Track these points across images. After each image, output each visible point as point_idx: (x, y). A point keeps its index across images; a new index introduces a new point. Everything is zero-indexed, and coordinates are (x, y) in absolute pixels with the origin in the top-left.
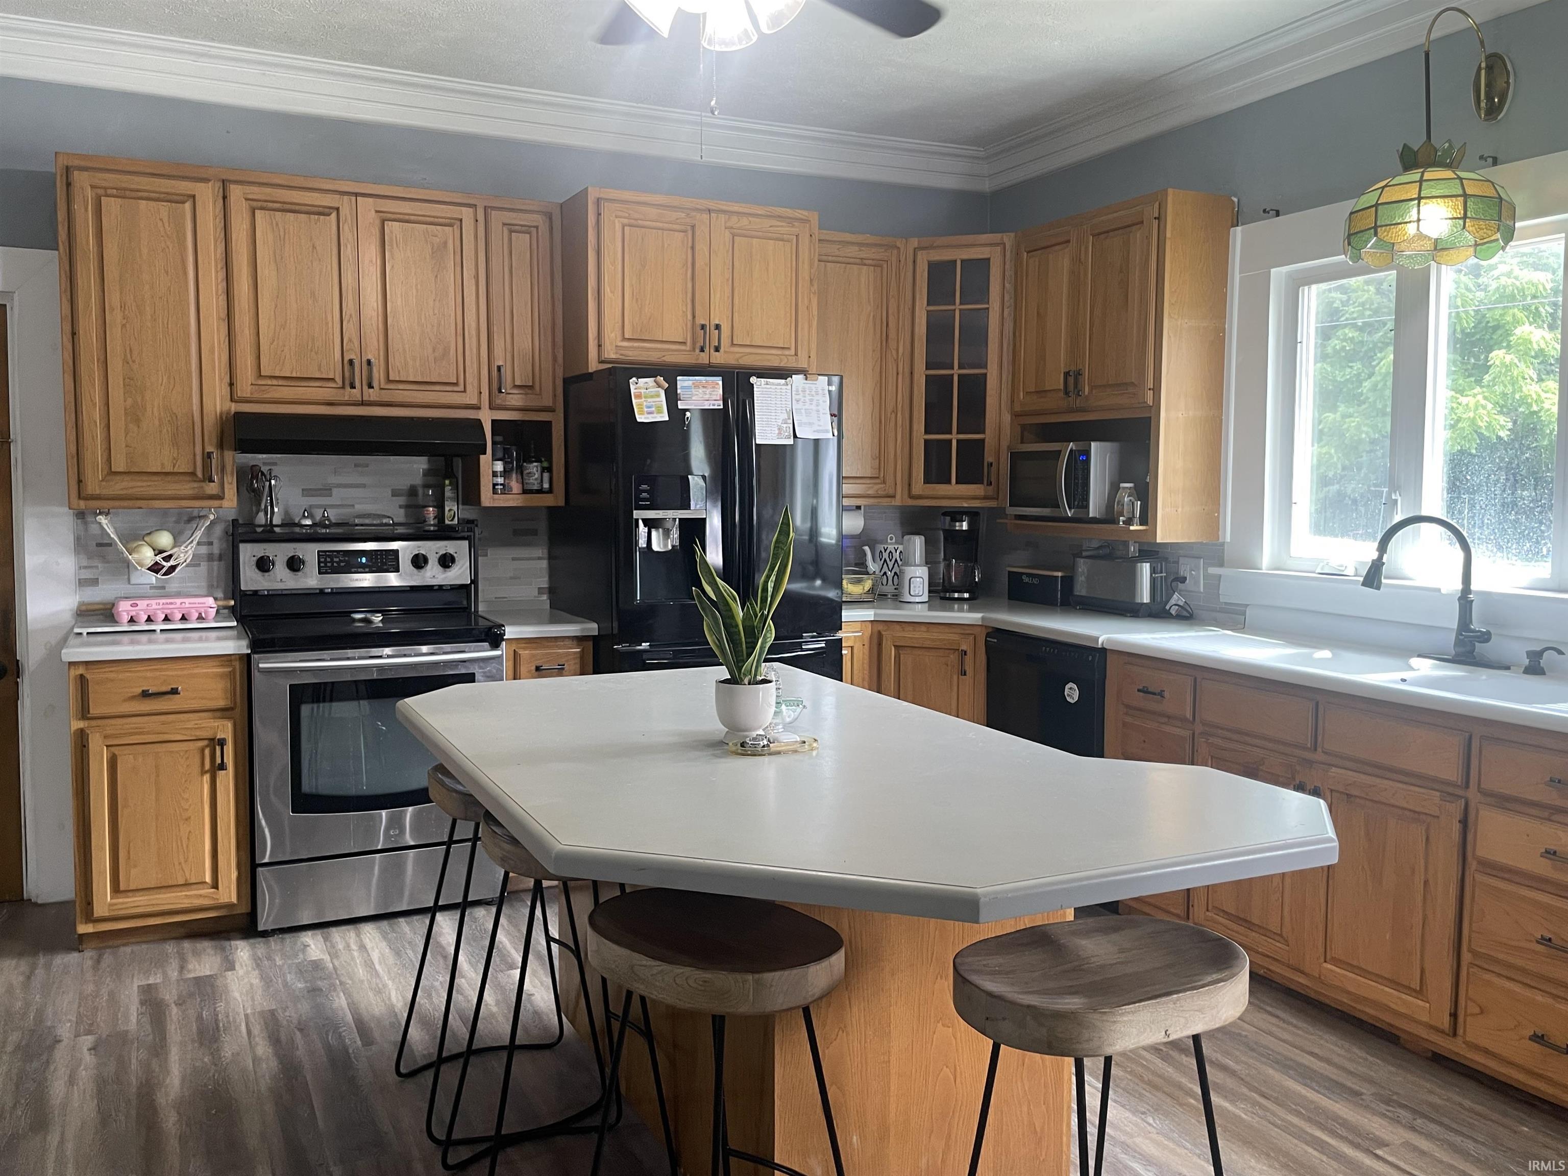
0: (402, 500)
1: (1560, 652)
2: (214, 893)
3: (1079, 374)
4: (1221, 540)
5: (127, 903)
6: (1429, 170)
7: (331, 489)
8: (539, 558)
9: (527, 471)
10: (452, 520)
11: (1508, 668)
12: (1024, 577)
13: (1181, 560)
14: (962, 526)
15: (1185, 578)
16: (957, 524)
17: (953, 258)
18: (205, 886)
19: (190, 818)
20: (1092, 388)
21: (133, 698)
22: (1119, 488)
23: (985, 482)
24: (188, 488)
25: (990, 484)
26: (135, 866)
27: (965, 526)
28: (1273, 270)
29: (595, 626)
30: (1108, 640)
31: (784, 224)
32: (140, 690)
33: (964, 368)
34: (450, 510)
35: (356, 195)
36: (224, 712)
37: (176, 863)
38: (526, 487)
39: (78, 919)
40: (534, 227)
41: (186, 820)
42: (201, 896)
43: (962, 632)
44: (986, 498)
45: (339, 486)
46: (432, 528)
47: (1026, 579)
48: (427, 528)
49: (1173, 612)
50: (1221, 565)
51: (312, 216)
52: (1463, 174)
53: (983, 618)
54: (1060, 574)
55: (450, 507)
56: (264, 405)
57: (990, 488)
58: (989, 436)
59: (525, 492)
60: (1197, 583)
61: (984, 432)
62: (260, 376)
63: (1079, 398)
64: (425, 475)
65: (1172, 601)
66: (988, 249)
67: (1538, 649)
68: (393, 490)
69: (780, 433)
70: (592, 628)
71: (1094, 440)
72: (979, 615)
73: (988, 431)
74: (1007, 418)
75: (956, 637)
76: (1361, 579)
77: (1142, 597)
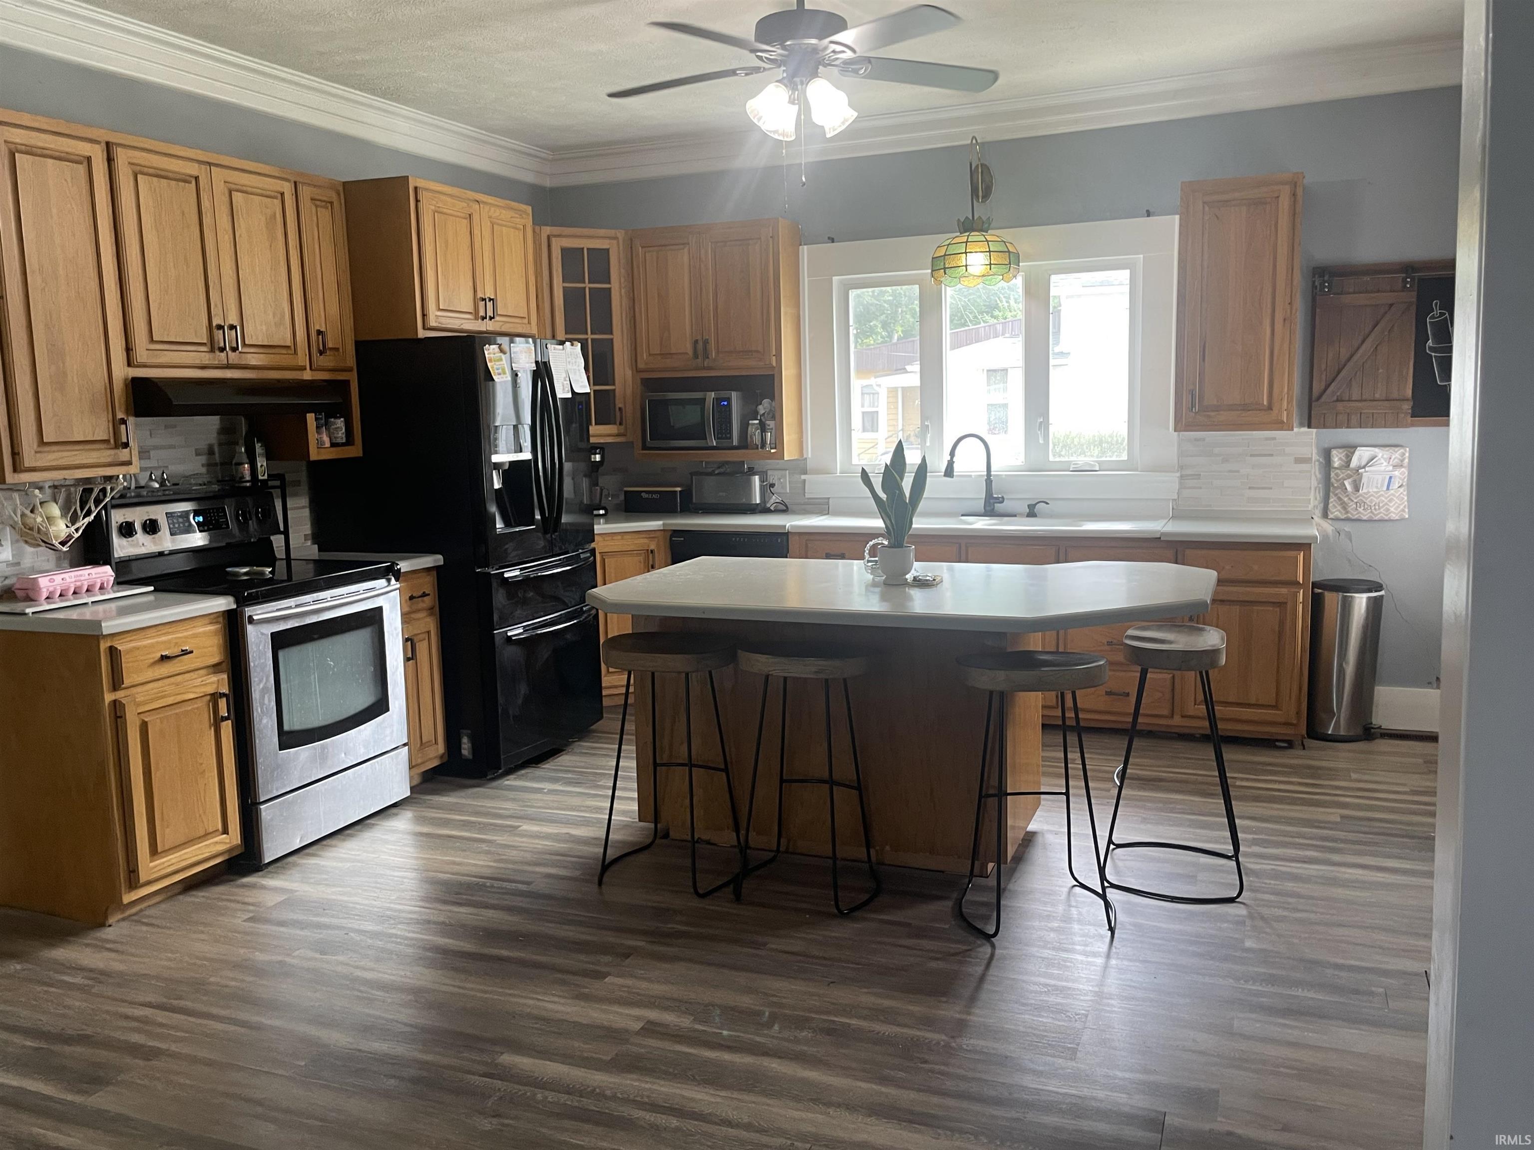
0: (203, 459)
1: (1047, 503)
2: (225, 838)
3: (706, 342)
4: (805, 456)
5: (163, 863)
6: (972, 234)
7: (149, 452)
8: (303, 507)
9: (335, 426)
10: (264, 475)
11: (1015, 516)
12: (643, 494)
13: (769, 473)
14: (595, 458)
15: (774, 484)
16: (593, 456)
17: (582, 246)
18: (217, 833)
19: (204, 771)
20: (718, 352)
21: (155, 663)
22: (748, 424)
23: (618, 423)
24: (106, 455)
25: (621, 424)
26: (168, 827)
27: (598, 458)
28: (834, 278)
29: (440, 557)
30: (791, 526)
31: (517, 216)
32: (158, 655)
33: (595, 334)
34: (262, 466)
35: (210, 164)
36: (215, 668)
37: (198, 815)
38: (334, 441)
39: (123, 889)
40: (329, 202)
41: (202, 773)
42: (217, 843)
43: (648, 536)
44: (618, 435)
45: (156, 448)
46: (248, 484)
47: (644, 495)
48: (245, 484)
49: (772, 508)
50: (805, 473)
51: (180, 183)
52: (989, 238)
53: (664, 524)
54: (679, 489)
55: (261, 463)
56: (165, 369)
57: (622, 427)
58: (618, 387)
59: (333, 445)
60: (784, 487)
61: (614, 384)
62: (152, 340)
63: (707, 360)
64: (219, 433)
65: (772, 501)
66: (608, 241)
67: (1034, 503)
68: (196, 450)
69: (564, 389)
70: (436, 560)
71: (734, 390)
72: (661, 523)
73: (617, 382)
74: (629, 373)
75: (646, 541)
76: (943, 474)
77: (756, 500)
